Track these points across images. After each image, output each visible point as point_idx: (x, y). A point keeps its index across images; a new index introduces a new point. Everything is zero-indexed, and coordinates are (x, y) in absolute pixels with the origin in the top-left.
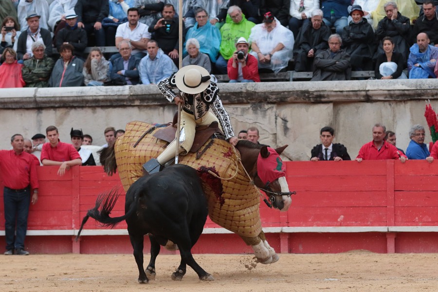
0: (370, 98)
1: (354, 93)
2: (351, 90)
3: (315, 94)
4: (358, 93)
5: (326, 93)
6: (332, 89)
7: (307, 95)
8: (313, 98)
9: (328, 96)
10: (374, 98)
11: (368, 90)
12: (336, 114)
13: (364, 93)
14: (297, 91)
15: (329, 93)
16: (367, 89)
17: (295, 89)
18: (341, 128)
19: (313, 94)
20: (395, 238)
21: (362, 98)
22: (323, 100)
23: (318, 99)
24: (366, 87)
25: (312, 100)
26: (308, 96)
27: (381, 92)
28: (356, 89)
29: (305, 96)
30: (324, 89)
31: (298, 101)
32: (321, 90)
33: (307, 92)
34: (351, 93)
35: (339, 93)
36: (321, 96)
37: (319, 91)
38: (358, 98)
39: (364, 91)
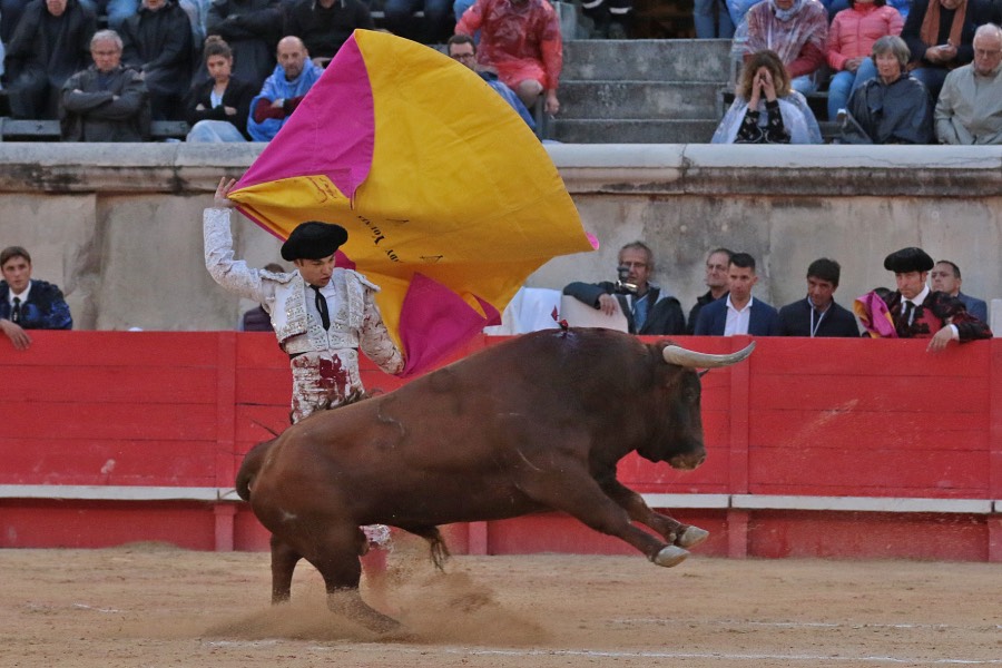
0: (184, 186)
1: (146, 172)
2: (140, 165)
3: (55, 172)
4: (157, 172)
5: (79, 172)
6: (94, 163)
7: (35, 174)
8: (49, 181)
9: (85, 178)
10: (194, 185)
11: (180, 167)
12: (103, 222)
13: (169, 173)
14: (13, 165)
15: (87, 172)
16: (177, 164)
17: (7, 159)
18: (114, 254)
19: (49, 173)
20: (235, 517)
21: (165, 186)
22: (73, 186)
23: (62, 185)
24: (175, 159)
25: (47, 187)
26: (39, 177)
27: (211, 172)
28: (152, 163)
29: (30, 176)
30: (75, 162)
31: (15, 188)
32: (68, 163)
33: (37, 167)
34: (140, 173)
35: (111, 172)
36: (67, 179)
37: (64, 166)
38: (156, 185)
39: (170, 167)
